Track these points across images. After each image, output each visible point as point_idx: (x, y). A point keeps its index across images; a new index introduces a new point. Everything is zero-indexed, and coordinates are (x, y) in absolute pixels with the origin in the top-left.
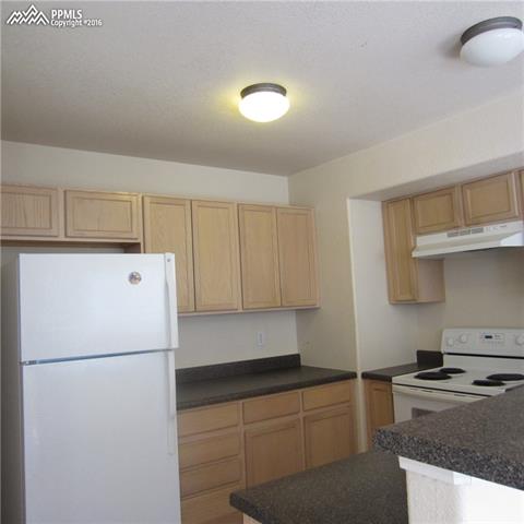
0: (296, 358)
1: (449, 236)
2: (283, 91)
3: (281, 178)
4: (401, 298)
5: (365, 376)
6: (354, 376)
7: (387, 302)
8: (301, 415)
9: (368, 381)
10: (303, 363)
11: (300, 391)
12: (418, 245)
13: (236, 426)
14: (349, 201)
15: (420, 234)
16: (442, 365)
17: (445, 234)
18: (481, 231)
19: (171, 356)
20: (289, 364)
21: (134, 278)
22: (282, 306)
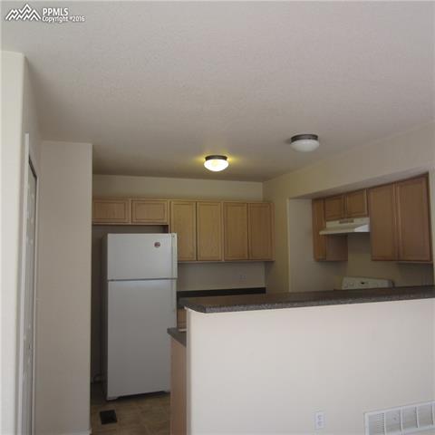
1: (340, 223)
2: (225, 158)
7: (313, 260)
12: (327, 227)
14: (288, 200)
15: (328, 221)
17: (338, 222)
18: (352, 222)
19: (175, 282)
21: (157, 245)
22: (248, 259)
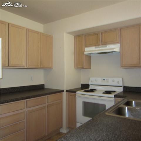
0: (43, 85)
1: (96, 48)
3: (41, 25)
4: (78, 67)
5: (67, 91)
6: (63, 91)
7: (74, 68)
8: (46, 104)
9: (68, 93)
10: (45, 87)
11: (46, 96)
12: (86, 50)
13: (24, 109)
16: (89, 88)
18: (107, 47)
20: (41, 87)
22: (40, 67)
